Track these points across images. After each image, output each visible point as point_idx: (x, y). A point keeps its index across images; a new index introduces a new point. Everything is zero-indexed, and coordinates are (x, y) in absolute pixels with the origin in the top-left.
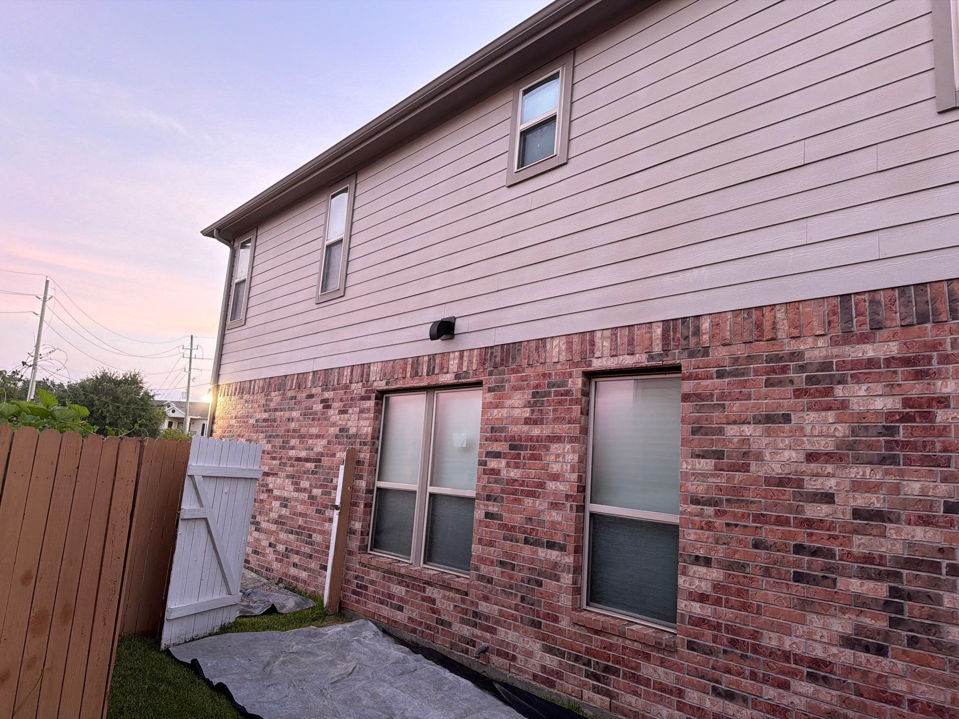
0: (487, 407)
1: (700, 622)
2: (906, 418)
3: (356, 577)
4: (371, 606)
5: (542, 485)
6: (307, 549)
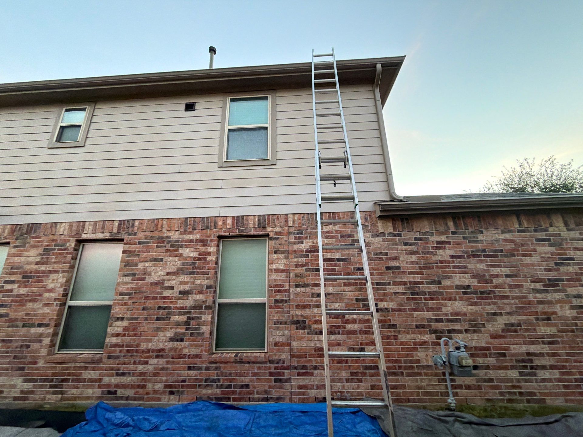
0: (9, 256)
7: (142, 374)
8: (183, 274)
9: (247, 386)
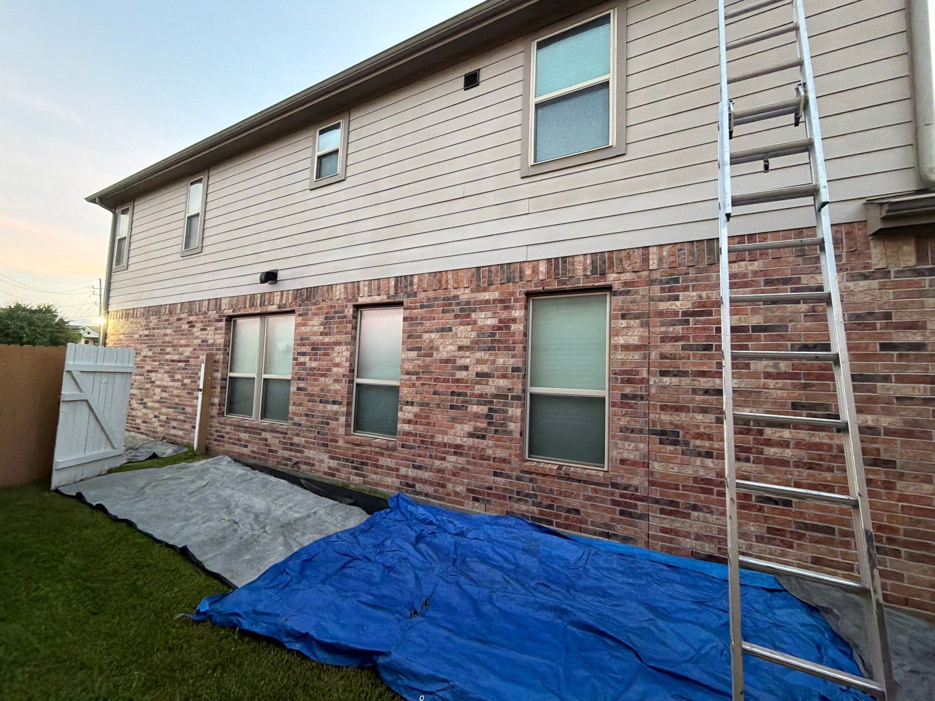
0: (298, 325)
1: (408, 433)
3: (217, 431)
5: (329, 370)
7: (439, 471)
8: (480, 350)
9: (577, 512)
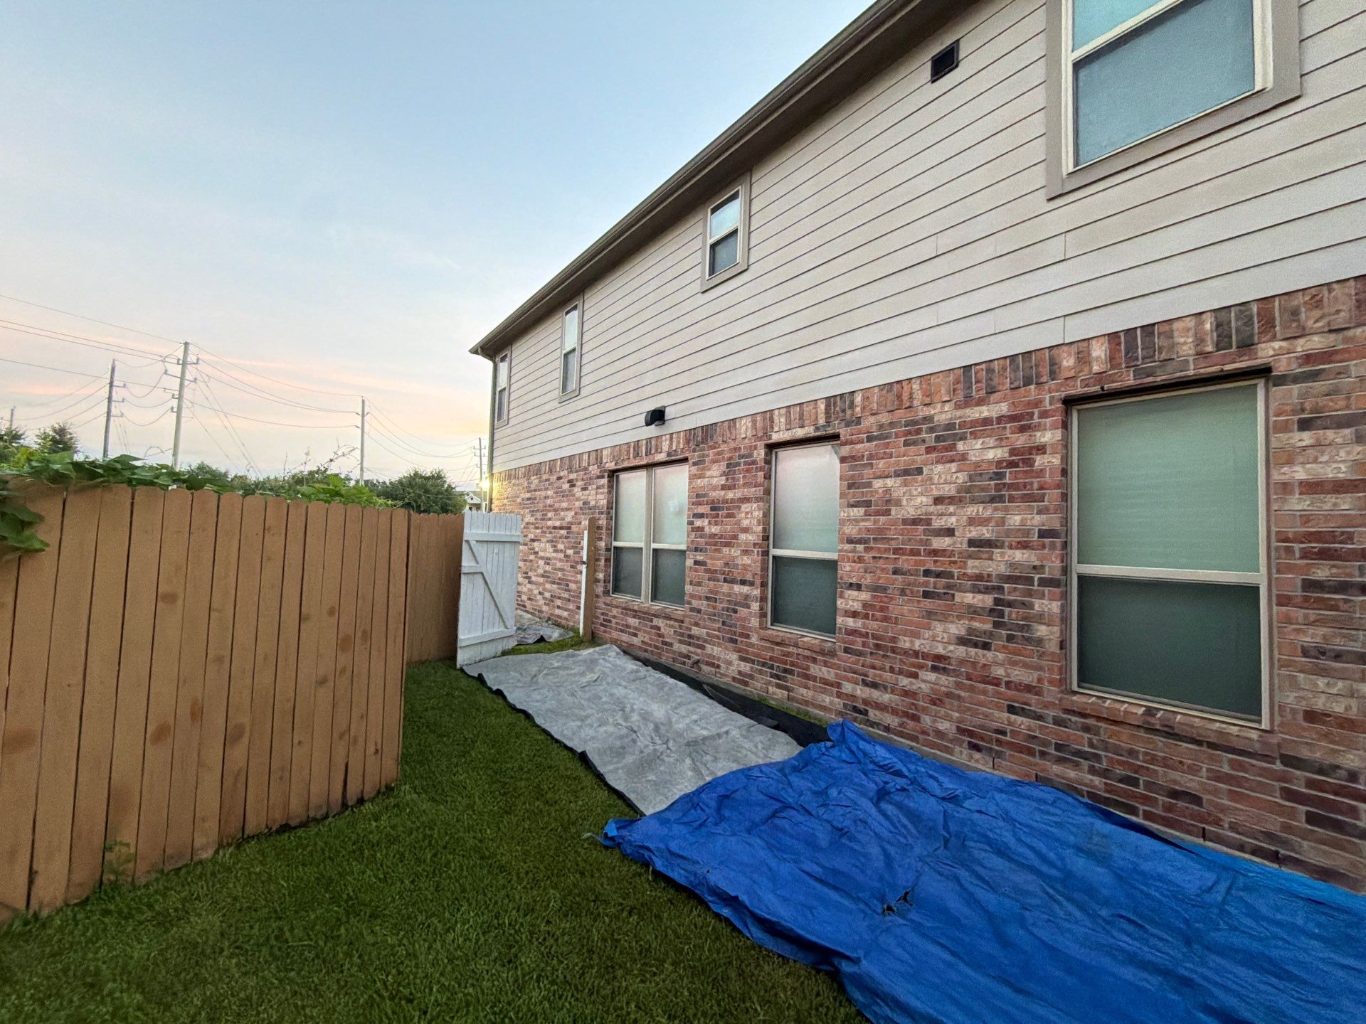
0: (692, 478)
1: (853, 632)
2: (1012, 464)
3: (603, 614)
4: (615, 634)
5: (735, 537)
6: (566, 595)
8: (974, 501)
9: (1197, 800)
